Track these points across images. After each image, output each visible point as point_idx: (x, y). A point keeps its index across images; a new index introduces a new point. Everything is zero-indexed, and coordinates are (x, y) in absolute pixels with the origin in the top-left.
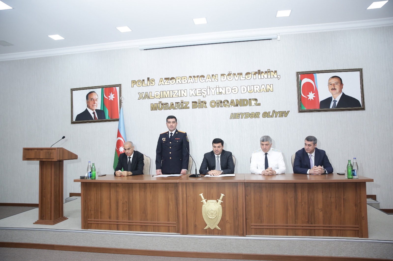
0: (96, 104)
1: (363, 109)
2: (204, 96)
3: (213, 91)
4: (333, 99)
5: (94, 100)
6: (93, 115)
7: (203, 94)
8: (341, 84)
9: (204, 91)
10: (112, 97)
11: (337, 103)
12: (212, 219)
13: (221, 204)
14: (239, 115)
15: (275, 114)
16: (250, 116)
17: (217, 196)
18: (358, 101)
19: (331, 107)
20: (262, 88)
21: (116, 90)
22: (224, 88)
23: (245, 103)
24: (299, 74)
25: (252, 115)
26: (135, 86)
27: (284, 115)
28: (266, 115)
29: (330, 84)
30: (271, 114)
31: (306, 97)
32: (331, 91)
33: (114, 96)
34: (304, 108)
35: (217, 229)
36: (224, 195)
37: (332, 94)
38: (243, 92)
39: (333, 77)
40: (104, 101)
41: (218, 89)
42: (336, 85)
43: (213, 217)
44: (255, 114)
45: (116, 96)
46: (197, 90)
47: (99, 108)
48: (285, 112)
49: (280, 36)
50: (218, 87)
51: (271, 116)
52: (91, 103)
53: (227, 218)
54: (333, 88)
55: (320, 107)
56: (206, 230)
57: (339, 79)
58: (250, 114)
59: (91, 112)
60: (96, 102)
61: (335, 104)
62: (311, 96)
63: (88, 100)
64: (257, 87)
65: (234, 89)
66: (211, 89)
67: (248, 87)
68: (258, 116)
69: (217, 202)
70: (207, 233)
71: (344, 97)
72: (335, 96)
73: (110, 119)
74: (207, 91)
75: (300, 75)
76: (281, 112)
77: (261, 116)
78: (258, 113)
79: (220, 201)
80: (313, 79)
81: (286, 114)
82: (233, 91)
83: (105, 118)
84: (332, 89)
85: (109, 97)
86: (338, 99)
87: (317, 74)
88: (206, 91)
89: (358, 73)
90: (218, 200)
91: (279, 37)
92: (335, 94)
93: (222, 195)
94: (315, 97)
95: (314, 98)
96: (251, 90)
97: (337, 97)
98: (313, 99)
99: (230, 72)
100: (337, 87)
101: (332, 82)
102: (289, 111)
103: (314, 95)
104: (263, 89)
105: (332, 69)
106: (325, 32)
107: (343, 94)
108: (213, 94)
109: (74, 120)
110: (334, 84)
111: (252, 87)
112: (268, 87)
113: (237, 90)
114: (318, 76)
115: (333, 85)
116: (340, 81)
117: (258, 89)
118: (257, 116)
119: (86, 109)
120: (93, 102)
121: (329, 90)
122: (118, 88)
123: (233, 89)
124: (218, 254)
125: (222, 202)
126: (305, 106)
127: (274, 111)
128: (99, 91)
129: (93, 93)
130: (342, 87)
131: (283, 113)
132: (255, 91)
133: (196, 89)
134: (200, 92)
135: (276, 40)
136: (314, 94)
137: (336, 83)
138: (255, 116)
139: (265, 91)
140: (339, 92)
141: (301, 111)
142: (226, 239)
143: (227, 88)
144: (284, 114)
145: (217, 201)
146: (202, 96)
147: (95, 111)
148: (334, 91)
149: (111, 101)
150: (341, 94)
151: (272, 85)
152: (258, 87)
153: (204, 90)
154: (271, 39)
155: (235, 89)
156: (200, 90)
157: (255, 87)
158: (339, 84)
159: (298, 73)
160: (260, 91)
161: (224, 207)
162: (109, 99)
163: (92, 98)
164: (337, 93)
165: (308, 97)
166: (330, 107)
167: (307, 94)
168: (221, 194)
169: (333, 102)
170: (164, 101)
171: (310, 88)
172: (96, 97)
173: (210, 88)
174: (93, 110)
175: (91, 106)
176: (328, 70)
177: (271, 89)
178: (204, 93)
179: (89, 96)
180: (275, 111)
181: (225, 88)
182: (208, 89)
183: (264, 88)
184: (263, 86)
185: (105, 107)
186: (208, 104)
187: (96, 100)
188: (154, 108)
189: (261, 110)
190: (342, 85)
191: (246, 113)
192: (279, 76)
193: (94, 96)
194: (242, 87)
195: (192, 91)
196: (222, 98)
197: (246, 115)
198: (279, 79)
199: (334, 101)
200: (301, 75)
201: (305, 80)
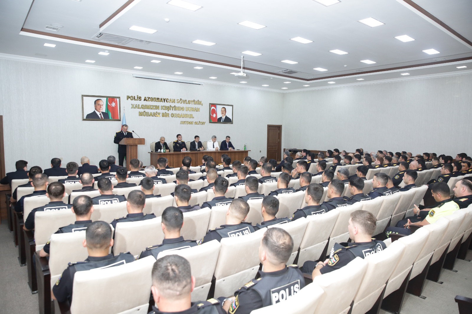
0: (101, 108)
1: (232, 123)
3: (173, 108)
4: (222, 118)
5: (100, 105)
6: (100, 116)
10: (113, 104)
14: (184, 122)
18: (231, 120)
21: (116, 100)
22: (178, 107)
23: (187, 116)
25: (190, 122)
26: (129, 99)
28: (196, 123)
29: (222, 111)
32: (222, 114)
33: (115, 104)
34: (212, 121)
39: (223, 108)
40: (108, 107)
45: (116, 104)
46: (165, 107)
47: (104, 111)
49: (204, 84)
51: (198, 124)
52: (98, 107)
55: (218, 121)
59: (98, 113)
60: (102, 107)
61: (223, 120)
62: (214, 116)
63: (96, 105)
65: (183, 108)
67: (189, 108)
71: (226, 117)
72: (223, 116)
73: (112, 119)
75: (211, 105)
77: (194, 123)
80: (216, 107)
83: (109, 118)
85: (112, 104)
86: (224, 118)
89: (232, 107)
94: (216, 116)
99: (181, 99)
100: (224, 112)
102: (205, 122)
105: (223, 104)
107: (226, 116)
109: (85, 118)
114: (218, 106)
117: (193, 109)
118: (192, 123)
119: (94, 111)
120: (100, 107)
122: (118, 99)
128: (104, 100)
129: (100, 101)
130: (226, 113)
132: (192, 111)
135: (202, 86)
136: (216, 114)
137: (224, 110)
139: (196, 111)
141: (210, 122)
144: (203, 123)
147: (101, 113)
149: (113, 107)
150: (225, 116)
151: (199, 108)
153: (168, 107)
154: (200, 85)
160: (194, 111)
162: (112, 106)
163: (99, 103)
165: (213, 116)
166: (221, 122)
167: (213, 114)
170: (147, 110)
171: (214, 112)
172: (102, 103)
174: (99, 112)
175: (98, 109)
176: (221, 104)
179: (97, 102)
180: (200, 122)
184: (195, 108)
185: (109, 111)
186: (170, 115)
187: (102, 105)
188: (141, 114)
189: (194, 120)
190: (226, 111)
192: (202, 104)
193: (101, 103)
194: (186, 108)
196: (177, 112)
197: (188, 122)
201: (213, 108)
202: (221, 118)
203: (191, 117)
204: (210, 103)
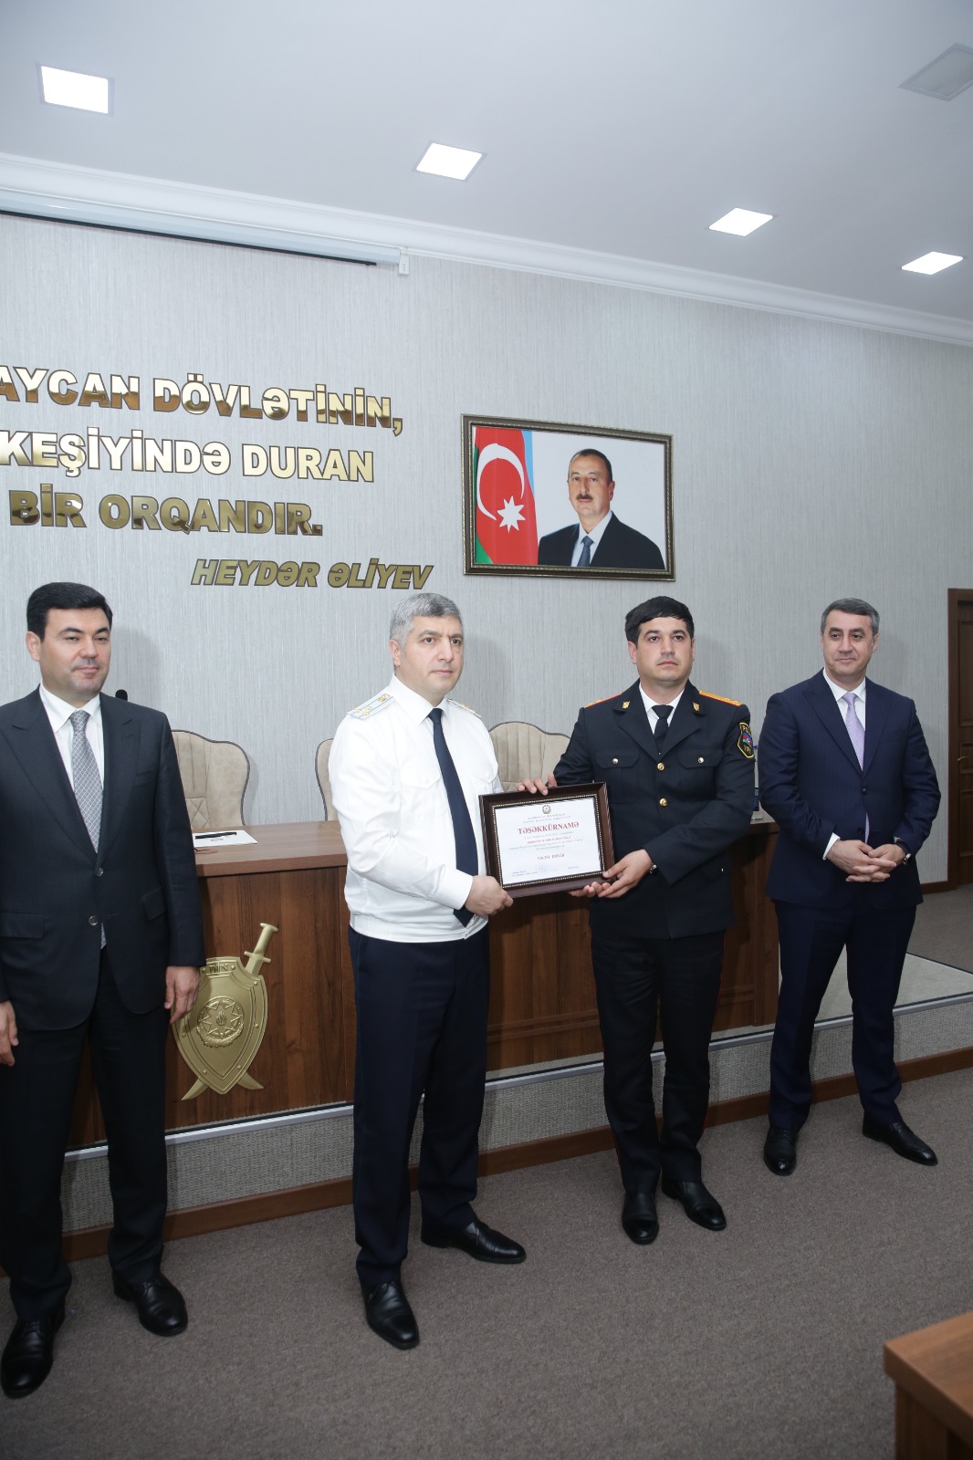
1: (671, 576)
2: (72, 471)
3: (116, 453)
4: (582, 534)
7: (65, 460)
8: (610, 481)
9: (74, 445)
11: (593, 549)
12: (220, 1046)
13: (263, 969)
14: (232, 571)
15: (377, 573)
16: (276, 578)
17: (242, 935)
18: (655, 548)
19: (575, 563)
20: (330, 463)
22: (167, 445)
23: (260, 522)
24: (472, 424)
25: (287, 571)
27: (411, 580)
28: (343, 576)
29: (574, 477)
30: (362, 575)
31: (495, 519)
32: (576, 502)
34: (488, 561)
35: (247, 1090)
36: (275, 929)
37: (580, 515)
38: (249, 470)
39: (587, 453)
41: (137, 443)
42: (593, 484)
43: (225, 1036)
44: (300, 571)
46: (38, 439)
48: (416, 570)
49: (407, 258)
50: (141, 438)
51: (364, 581)
53: (292, 1032)
54: (584, 494)
55: (540, 562)
56: (193, 1101)
57: (603, 461)
58: (279, 570)
61: (589, 551)
62: (511, 515)
64: (309, 458)
65: (212, 454)
66: (107, 441)
67: (275, 451)
68: (310, 576)
69: (245, 964)
70: (196, 1114)
71: (616, 528)
72: (588, 522)
74: (85, 449)
75: (474, 429)
76: (401, 570)
77: (322, 577)
78: (313, 568)
79: (255, 958)
80: (520, 452)
81: (420, 576)
82: (207, 460)
84: (580, 497)
86: (597, 534)
87: (535, 434)
88: (79, 447)
89: (661, 448)
90: (246, 953)
91: (404, 262)
92: (589, 516)
93: (266, 928)
94: (523, 518)
95: (519, 522)
96: (283, 467)
97: (593, 525)
98: (517, 527)
99: (195, 376)
100: (596, 490)
101: (580, 472)
102: (433, 567)
103: (521, 512)
104: (335, 466)
105: (583, 423)
106: (564, 279)
107: (614, 518)
108: (116, 465)
110: (586, 480)
111: (291, 452)
112: (355, 461)
113: (224, 459)
114: (538, 442)
115: (583, 481)
116: (604, 471)
117: (312, 464)
118: (307, 579)
121: (570, 499)
123: (208, 454)
124: (257, 1200)
125: (268, 960)
126: (490, 554)
127: (374, 563)
130: (612, 493)
131: (410, 573)
132: (303, 473)
133: (31, 434)
134: (52, 449)
135: (391, 272)
136: (521, 507)
137: (593, 476)
138: (298, 579)
139: (344, 477)
140: (601, 511)
141: (473, 570)
142: (293, 1124)
143: (181, 447)
144: (412, 576)
145: (245, 960)
146: (63, 469)
148: (588, 505)
150: (607, 519)
151: (368, 456)
152: (315, 454)
153: (72, 444)
154: (374, 264)
155: (216, 453)
156: (53, 438)
157: (302, 453)
158: (602, 482)
159: (469, 421)
160: (322, 474)
161: (274, 985)
164: (595, 513)
165: (500, 518)
166: (569, 562)
167: (495, 506)
168: (262, 924)
169: (582, 545)
171: (505, 483)
173: (99, 437)
176: (570, 422)
177: (366, 471)
178: (72, 458)
180: (377, 565)
181: (174, 443)
182: (93, 441)
183: (339, 464)
184: (334, 455)
186: (90, 512)
189: (324, 553)
190: (611, 485)
191: (259, 564)
192: (398, 424)
194: (248, 450)
195: (10, 439)
196: (160, 490)
197: (263, 569)
198: (397, 432)
199: (584, 541)
200: (482, 429)
201: (493, 452)
202: (569, 535)
203: (295, 521)
204: (466, 418)
